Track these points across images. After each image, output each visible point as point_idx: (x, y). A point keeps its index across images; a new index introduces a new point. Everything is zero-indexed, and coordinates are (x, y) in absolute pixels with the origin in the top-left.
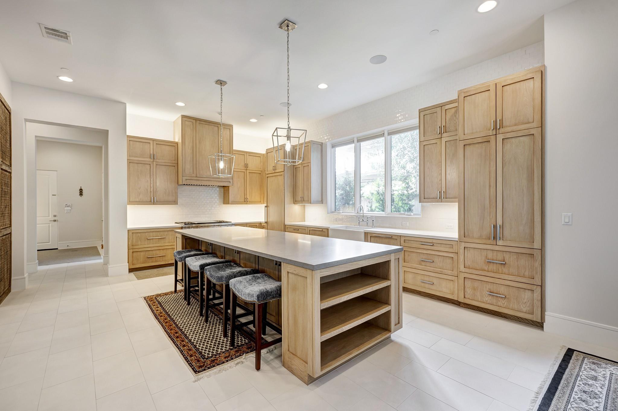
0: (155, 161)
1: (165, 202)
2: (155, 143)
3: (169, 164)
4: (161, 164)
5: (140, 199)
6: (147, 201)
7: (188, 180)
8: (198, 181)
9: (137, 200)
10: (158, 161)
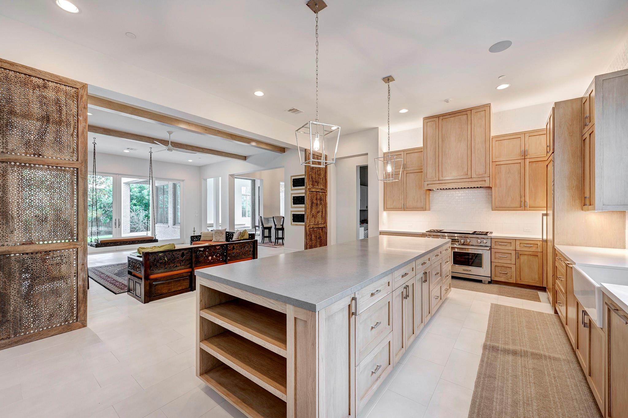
0: (406, 170)
1: (414, 208)
2: (405, 153)
3: (418, 171)
4: (410, 172)
5: (394, 206)
6: (399, 208)
7: (429, 185)
8: (440, 184)
9: (392, 207)
10: (408, 169)
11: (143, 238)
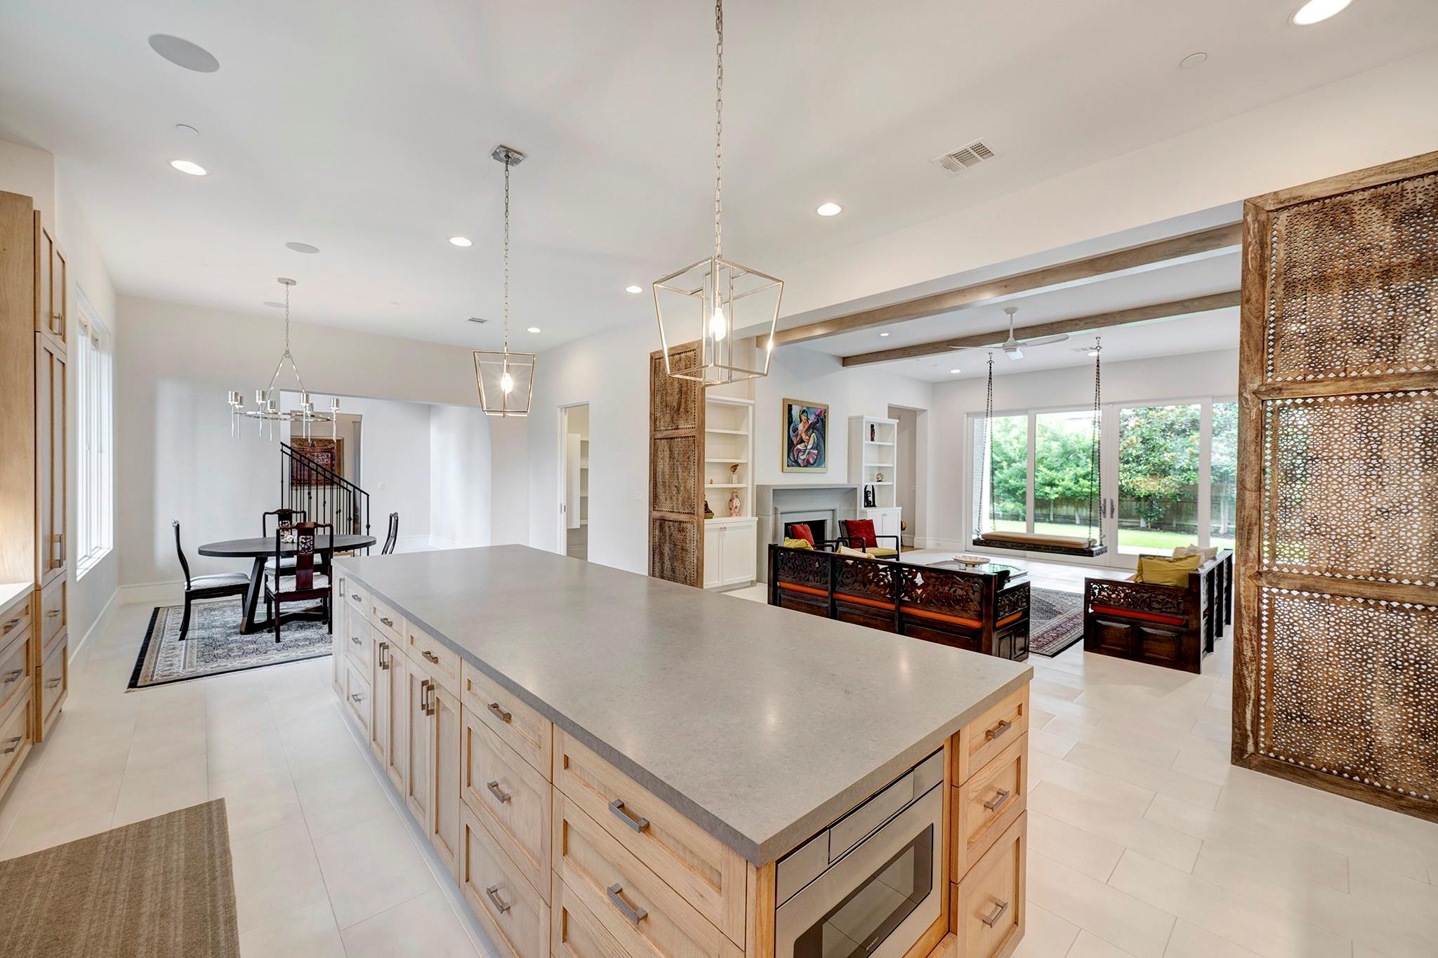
11: (1057, 542)
